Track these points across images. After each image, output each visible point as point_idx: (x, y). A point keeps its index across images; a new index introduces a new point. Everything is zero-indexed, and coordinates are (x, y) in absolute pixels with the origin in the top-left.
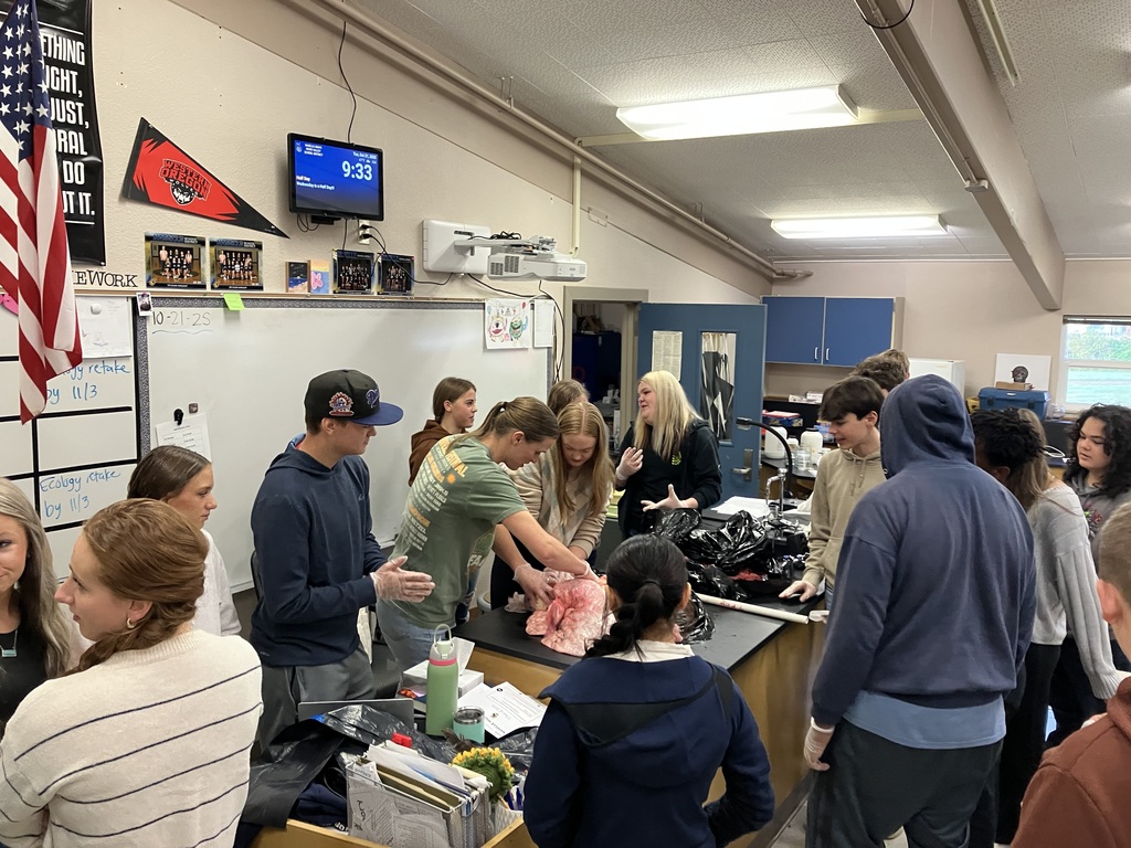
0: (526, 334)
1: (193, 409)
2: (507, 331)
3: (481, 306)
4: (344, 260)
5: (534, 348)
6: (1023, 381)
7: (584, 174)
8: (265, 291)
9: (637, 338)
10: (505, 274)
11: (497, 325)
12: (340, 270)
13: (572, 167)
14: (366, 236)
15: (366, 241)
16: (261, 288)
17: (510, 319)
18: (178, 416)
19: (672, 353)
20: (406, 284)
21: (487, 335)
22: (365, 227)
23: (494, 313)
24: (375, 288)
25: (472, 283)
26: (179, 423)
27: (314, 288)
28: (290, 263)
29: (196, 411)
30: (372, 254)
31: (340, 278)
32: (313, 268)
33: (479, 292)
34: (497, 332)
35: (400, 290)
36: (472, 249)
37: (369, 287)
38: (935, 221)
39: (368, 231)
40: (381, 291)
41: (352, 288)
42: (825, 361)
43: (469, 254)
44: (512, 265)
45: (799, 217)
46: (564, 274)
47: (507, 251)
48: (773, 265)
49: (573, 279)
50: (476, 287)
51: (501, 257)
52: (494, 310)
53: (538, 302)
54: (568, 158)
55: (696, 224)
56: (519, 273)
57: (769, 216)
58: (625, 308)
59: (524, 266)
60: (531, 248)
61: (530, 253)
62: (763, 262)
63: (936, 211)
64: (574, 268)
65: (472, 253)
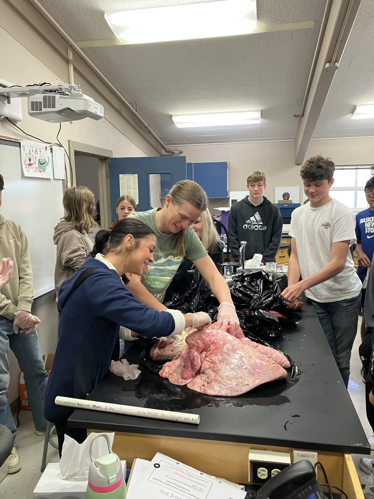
0: (49, 168)
2: (37, 165)
3: (18, 144)
5: (54, 179)
6: (288, 199)
7: (75, 69)
9: (108, 180)
10: (44, 110)
11: (30, 160)
13: (68, 62)
17: (38, 157)
19: (132, 187)
21: (24, 167)
23: (27, 151)
25: (9, 126)
33: (15, 134)
34: (30, 165)
36: (8, 98)
38: (258, 114)
43: (6, 102)
44: (50, 102)
45: (187, 113)
46: (92, 110)
47: (43, 93)
48: (166, 146)
49: (96, 117)
50: (14, 130)
51: (39, 98)
52: (27, 148)
53: (54, 148)
54: (64, 53)
55: (134, 114)
56: (57, 108)
57: (171, 113)
58: (99, 161)
59: (61, 103)
60: (63, 90)
61: (63, 94)
62: (162, 143)
63: (261, 108)
64: (97, 108)
65: (9, 102)
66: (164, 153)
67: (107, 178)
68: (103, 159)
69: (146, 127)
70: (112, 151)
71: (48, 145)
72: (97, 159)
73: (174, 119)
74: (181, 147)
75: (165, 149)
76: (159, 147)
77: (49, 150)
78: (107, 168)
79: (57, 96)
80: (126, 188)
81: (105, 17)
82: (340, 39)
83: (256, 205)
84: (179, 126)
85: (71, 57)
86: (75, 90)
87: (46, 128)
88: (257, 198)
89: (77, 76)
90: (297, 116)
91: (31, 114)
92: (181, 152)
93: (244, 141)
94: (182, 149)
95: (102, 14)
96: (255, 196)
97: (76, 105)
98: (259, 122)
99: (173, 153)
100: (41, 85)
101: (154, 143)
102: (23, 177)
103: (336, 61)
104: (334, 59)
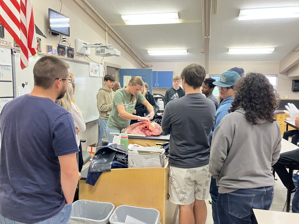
0: (98, 73)
1: (27, 83)
2: (94, 72)
3: (88, 64)
4: (59, 47)
5: (99, 77)
7: (108, 33)
8: (42, 52)
9: (119, 78)
10: (101, 53)
12: (59, 49)
13: (105, 31)
14: (64, 41)
15: (64, 42)
16: (41, 52)
17: (95, 68)
18: (23, 85)
20: (72, 56)
21: (90, 72)
22: (64, 38)
23: (91, 66)
24: (66, 56)
25: (86, 57)
26: (24, 87)
27: (53, 53)
28: (48, 46)
29: (27, 84)
30: (65, 46)
31: (59, 52)
32: (53, 48)
33: (88, 60)
34: (92, 71)
35: (71, 57)
37: (65, 55)
38: (186, 51)
39: (64, 40)
40: (67, 57)
41: (61, 55)
42: (158, 87)
44: (103, 51)
45: (154, 49)
46: (117, 54)
47: (100, 48)
48: (144, 63)
49: (118, 56)
50: (87, 59)
51: (99, 49)
52: (91, 65)
53: (100, 65)
54: (104, 28)
55: (131, 50)
56: (105, 53)
57: (147, 49)
58: (115, 70)
59: (107, 51)
60: (108, 47)
61: (107, 48)
62: (143, 62)
63: (187, 49)
64: (118, 53)
65: (87, 49)
66: (144, 66)
67: (118, 77)
68: (117, 69)
69: (136, 55)
70: (121, 66)
71: (98, 64)
72: (114, 69)
73: (148, 52)
74: (152, 64)
75: (144, 64)
76: (142, 64)
77: (98, 66)
78: (119, 73)
79: (106, 49)
80: (126, 81)
81: (122, 17)
82: (207, 30)
83: (176, 90)
84: (150, 55)
85: (107, 29)
86: (111, 46)
87: (99, 59)
88: (177, 87)
89: (109, 36)
90: (203, 53)
91: (96, 55)
92: (152, 66)
93: (181, 62)
94: (153, 65)
95: (121, 15)
96: (176, 86)
97: (112, 52)
98: (187, 54)
99: (148, 66)
100: (99, 44)
101: (139, 62)
102: (90, 76)
103: (208, 36)
104: (207, 35)
